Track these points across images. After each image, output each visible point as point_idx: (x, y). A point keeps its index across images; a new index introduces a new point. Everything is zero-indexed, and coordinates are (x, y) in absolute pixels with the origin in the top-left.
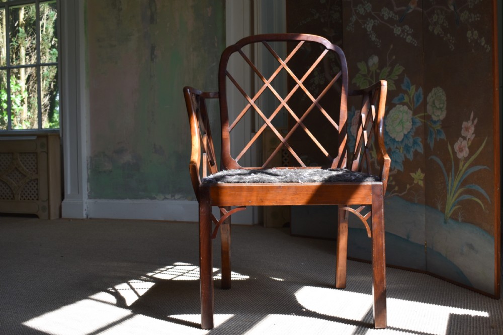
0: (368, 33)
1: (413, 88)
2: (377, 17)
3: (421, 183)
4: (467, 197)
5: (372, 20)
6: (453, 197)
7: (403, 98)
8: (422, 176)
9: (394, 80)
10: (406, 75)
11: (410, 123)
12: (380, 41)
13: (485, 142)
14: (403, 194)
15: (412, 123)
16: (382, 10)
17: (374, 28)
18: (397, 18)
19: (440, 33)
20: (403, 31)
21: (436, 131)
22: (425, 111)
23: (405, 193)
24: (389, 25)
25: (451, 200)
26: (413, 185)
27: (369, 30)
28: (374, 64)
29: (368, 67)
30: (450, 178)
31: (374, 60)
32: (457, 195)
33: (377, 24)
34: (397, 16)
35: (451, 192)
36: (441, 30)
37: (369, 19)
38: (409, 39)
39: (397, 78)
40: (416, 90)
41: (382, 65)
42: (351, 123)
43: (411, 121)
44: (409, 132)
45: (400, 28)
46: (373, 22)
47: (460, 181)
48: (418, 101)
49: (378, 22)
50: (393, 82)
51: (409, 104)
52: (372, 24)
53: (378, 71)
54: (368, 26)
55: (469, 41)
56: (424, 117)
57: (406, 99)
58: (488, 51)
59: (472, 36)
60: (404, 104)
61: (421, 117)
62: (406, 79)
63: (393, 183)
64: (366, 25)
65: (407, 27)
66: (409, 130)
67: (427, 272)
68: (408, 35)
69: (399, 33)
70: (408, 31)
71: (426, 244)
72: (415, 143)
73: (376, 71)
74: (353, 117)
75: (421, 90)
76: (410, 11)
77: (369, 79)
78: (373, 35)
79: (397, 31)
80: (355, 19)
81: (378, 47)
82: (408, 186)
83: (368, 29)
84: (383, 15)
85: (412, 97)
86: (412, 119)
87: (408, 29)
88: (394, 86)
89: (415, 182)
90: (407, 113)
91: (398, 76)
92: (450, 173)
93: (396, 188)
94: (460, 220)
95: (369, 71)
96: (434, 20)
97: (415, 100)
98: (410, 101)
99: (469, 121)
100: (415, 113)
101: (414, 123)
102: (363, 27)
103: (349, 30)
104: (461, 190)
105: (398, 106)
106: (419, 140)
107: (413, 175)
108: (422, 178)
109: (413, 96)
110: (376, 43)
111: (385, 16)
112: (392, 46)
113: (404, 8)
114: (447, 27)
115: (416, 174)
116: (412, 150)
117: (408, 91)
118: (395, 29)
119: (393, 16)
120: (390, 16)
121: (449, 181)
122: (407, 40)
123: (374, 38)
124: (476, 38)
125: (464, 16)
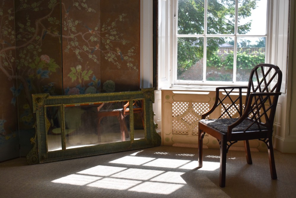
0: (77, 55)
1: (97, 80)
10: (94, 75)
12: (82, 59)
16: (83, 46)
17: (79, 53)
18: (90, 51)
20: (93, 57)
22: (102, 88)
24: (87, 53)
28: (79, 69)
29: (76, 70)
31: (79, 67)
37: (77, 49)
38: (95, 60)
39: (90, 75)
41: (83, 69)
45: (91, 55)
46: (79, 50)
49: (82, 51)
50: (88, 77)
51: (95, 86)
52: (78, 51)
53: (81, 72)
54: (76, 52)
55: (128, 66)
57: (94, 84)
58: (137, 71)
59: (130, 65)
60: (93, 86)
61: (100, 91)
64: (75, 51)
65: (94, 55)
68: (95, 59)
69: (91, 57)
70: (95, 57)
73: (80, 72)
74: (68, 91)
75: (100, 81)
76: (96, 49)
77: (77, 75)
78: (79, 56)
79: (90, 56)
80: (69, 47)
83: (76, 53)
84: (84, 48)
85: (96, 83)
86: (96, 92)
88: (89, 79)
90: (94, 90)
91: (91, 74)
95: (77, 71)
96: (108, 56)
97: (97, 85)
100: (97, 90)
103: (66, 51)
105: (90, 87)
110: (80, 60)
111: (85, 49)
112: (88, 62)
113: (93, 48)
120: (87, 50)
122: (95, 61)
123: (79, 57)
124: (132, 66)
125: (126, 58)
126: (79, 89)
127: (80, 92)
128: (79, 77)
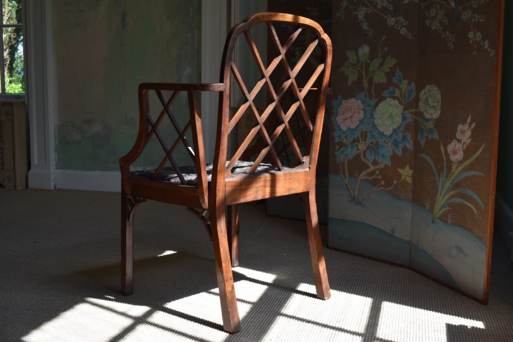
0: (360, 21)
1: (405, 82)
2: (370, 5)
3: (409, 180)
4: (459, 200)
5: (364, 8)
6: (443, 198)
7: (394, 92)
8: (411, 172)
9: (385, 73)
10: (398, 68)
11: (400, 117)
12: (372, 31)
13: (482, 148)
14: (389, 189)
15: (402, 118)
17: (366, 16)
18: (391, 8)
19: (438, 29)
20: (397, 22)
21: (428, 129)
22: (417, 106)
23: (392, 188)
24: (382, 14)
25: (441, 201)
26: (401, 181)
27: (360, 18)
28: (364, 53)
29: (358, 57)
30: (441, 179)
31: (365, 50)
32: (448, 196)
33: (369, 12)
34: (392, 6)
35: (441, 193)
36: (439, 26)
37: (361, 6)
38: (403, 31)
39: (389, 70)
40: (409, 85)
41: (372, 56)
42: (337, 113)
43: (401, 116)
44: (398, 128)
45: (394, 19)
46: (365, 10)
47: (451, 184)
48: (409, 96)
49: (371, 10)
50: (385, 74)
51: (400, 98)
52: (364, 12)
53: (369, 62)
54: (360, 13)
55: (471, 42)
56: (415, 114)
57: (397, 93)
58: (491, 55)
59: (475, 37)
60: (394, 98)
61: (412, 113)
62: (398, 73)
63: (380, 177)
64: (357, 12)
65: (401, 18)
66: (399, 125)
67: (411, 268)
68: (402, 26)
69: (393, 24)
70: (402, 23)
71: (411, 240)
72: (404, 138)
73: (366, 61)
74: (340, 106)
75: (413, 85)
76: (406, 1)
77: (359, 68)
78: (364, 24)
79: (391, 21)
80: (346, 5)
81: (370, 36)
82: (395, 182)
83: (359, 16)
84: (377, 3)
85: (403, 91)
86: (402, 114)
87: (403, 21)
88: (385, 78)
89: (403, 178)
90: (397, 107)
91: (389, 68)
92: (441, 174)
93: (383, 183)
94: (450, 221)
95: (358, 61)
96: (432, 15)
97: (407, 95)
98: (401, 96)
99: (465, 125)
100: (406, 108)
101: (404, 118)
102: (354, 14)
103: (338, 15)
104: (452, 193)
105: (388, 99)
106: (409, 136)
107: (401, 171)
108: (410, 175)
109: (405, 92)
110: (367, 32)
111: (378, 5)
112: (384, 37)
114: (447, 24)
115: (404, 170)
116: (401, 146)
117: (400, 85)
118: (388, 20)
119: (386, 6)
120: (384, 6)
121: (439, 181)
122: (401, 33)
123: (365, 26)
124: (478, 40)
125: (466, 15)
126: (363, 103)
127: (363, 109)
128: (364, 73)
